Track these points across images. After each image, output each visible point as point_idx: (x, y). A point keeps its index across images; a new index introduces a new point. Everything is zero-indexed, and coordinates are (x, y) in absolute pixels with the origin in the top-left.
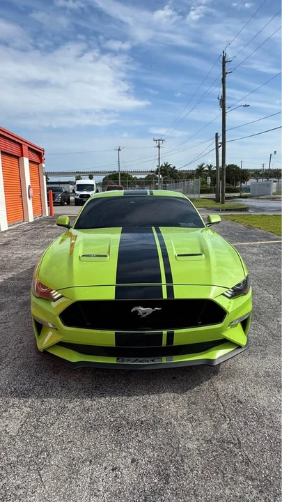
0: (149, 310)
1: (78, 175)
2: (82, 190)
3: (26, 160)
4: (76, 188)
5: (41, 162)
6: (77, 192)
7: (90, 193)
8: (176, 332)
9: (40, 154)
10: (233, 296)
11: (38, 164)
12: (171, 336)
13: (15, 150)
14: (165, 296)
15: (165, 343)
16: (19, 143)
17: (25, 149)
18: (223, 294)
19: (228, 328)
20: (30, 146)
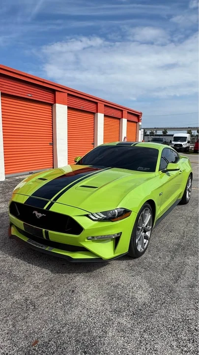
0: (40, 215)
1: (189, 129)
2: (177, 141)
3: (125, 121)
4: (173, 139)
5: (139, 122)
6: (173, 142)
7: (182, 143)
8: (50, 232)
9: (138, 116)
10: (100, 220)
11: (137, 123)
12: (47, 233)
13: (117, 114)
14: (45, 208)
15: (44, 237)
16: (121, 110)
17: (125, 113)
18: (87, 216)
19: (86, 240)
20: (129, 111)
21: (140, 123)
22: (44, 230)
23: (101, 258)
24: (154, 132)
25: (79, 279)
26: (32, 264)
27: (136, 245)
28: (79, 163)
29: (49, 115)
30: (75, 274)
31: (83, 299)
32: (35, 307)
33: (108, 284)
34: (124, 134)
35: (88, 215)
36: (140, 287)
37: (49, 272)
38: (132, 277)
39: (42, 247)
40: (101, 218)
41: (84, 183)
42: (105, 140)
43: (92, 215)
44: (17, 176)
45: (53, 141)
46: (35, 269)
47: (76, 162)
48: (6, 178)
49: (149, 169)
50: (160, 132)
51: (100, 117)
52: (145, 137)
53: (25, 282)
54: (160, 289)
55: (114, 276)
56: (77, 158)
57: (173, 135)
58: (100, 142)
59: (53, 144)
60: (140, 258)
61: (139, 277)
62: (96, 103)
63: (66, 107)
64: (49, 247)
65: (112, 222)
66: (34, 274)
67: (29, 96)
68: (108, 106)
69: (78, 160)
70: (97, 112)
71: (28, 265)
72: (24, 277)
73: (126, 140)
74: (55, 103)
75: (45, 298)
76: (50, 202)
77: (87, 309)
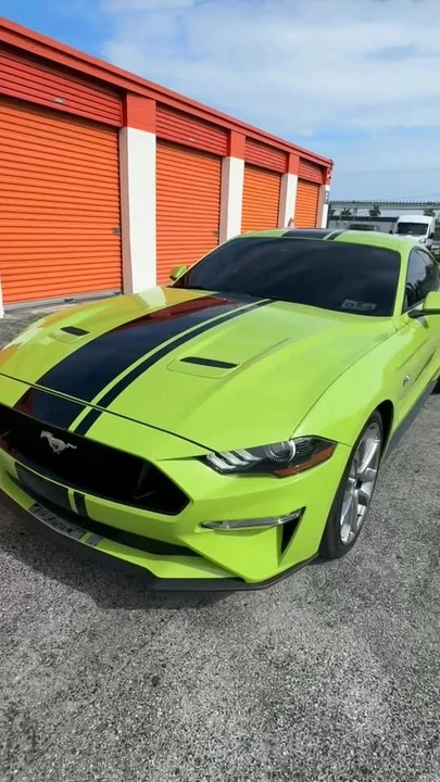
0: (62, 445)
3: (292, 180)
4: (396, 229)
5: (324, 183)
8: (89, 497)
9: (323, 169)
10: (241, 471)
11: (319, 185)
12: (80, 500)
13: (276, 161)
14: (72, 428)
15: (74, 508)
16: (284, 151)
17: (294, 160)
18: (203, 459)
19: (198, 530)
20: (303, 156)
21: (327, 188)
22: (71, 491)
23: (240, 580)
24: (352, 211)
25: (175, 631)
26: (45, 574)
27: (338, 529)
28: (182, 283)
29: (110, 156)
30: (164, 612)
31: (185, 718)
32: (34, 743)
33: (260, 652)
34: (290, 211)
35: (205, 456)
36: (355, 669)
37: (91, 603)
38: (328, 629)
39: (70, 531)
40: (244, 463)
41: (194, 348)
42: (245, 224)
43: (218, 455)
44: (35, 307)
45: (120, 224)
46: (51, 588)
47: (173, 278)
48: (6, 312)
49: (374, 306)
50: (364, 212)
51: (236, 167)
52: (331, 222)
53: (16, 638)
54: (415, 679)
55: (275, 622)
56: (177, 269)
57: (395, 220)
58: (234, 230)
59: (120, 230)
60: (345, 559)
61: (346, 630)
62: (227, 132)
63: (152, 137)
64: (89, 534)
65: (279, 477)
66: (45, 611)
67: (58, 102)
68: (256, 139)
69: (179, 275)
70: (229, 155)
71: (32, 575)
72: (15, 620)
73: (293, 227)
74: (125, 124)
75: (71, 707)
76: (87, 410)
77: (198, 761)
